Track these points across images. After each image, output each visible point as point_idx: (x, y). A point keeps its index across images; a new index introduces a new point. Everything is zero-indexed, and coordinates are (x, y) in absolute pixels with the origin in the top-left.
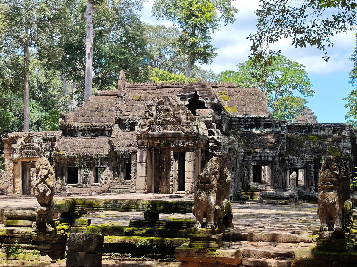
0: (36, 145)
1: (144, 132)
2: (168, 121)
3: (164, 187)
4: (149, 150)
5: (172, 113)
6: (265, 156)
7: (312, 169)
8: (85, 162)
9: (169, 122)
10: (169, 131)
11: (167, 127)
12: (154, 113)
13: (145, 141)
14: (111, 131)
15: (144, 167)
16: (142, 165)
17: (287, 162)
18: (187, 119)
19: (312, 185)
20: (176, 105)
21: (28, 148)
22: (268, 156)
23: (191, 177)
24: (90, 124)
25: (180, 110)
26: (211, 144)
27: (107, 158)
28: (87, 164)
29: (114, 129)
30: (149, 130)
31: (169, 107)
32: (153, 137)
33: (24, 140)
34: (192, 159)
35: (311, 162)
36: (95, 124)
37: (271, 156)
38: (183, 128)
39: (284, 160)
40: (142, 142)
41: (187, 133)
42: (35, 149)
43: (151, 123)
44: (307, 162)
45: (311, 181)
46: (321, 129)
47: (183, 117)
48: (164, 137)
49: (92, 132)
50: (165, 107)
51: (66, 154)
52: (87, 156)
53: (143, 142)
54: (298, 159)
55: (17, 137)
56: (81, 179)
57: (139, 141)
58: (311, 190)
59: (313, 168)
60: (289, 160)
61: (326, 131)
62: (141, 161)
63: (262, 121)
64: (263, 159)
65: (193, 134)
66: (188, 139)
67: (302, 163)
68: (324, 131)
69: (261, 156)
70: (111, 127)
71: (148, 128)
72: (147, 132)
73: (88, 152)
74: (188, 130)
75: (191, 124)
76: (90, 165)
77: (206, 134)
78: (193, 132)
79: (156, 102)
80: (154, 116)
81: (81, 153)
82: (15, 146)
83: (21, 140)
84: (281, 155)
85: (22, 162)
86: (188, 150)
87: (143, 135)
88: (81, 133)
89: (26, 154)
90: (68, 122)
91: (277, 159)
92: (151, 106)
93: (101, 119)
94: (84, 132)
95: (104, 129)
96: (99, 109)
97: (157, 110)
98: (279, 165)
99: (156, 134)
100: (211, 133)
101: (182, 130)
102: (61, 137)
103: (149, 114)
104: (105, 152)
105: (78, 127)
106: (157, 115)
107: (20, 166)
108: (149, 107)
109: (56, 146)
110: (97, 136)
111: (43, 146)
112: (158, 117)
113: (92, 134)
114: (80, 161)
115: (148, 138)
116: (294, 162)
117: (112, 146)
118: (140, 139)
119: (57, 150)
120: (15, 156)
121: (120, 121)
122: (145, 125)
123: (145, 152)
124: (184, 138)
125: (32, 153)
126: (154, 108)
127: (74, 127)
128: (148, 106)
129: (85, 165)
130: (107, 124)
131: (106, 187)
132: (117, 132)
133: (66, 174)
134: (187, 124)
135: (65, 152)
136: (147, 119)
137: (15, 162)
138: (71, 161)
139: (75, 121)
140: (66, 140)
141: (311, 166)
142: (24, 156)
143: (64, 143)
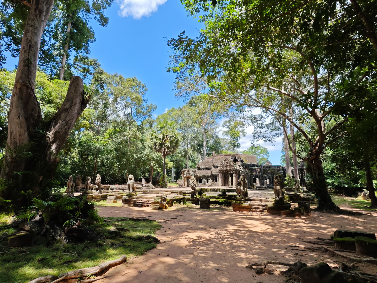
0: (190, 173)
2: (228, 165)
3: (227, 185)
4: (222, 174)
5: (229, 163)
10: (228, 168)
12: (224, 163)
14: (211, 168)
15: (221, 179)
19: (271, 184)
20: (230, 161)
21: (188, 173)
24: (205, 166)
26: (240, 172)
27: (210, 176)
28: (205, 178)
30: (222, 168)
31: (228, 161)
33: (187, 171)
34: (235, 176)
35: (271, 177)
37: (259, 175)
39: (262, 176)
43: (223, 166)
46: (273, 167)
47: (232, 164)
48: (227, 170)
51: (199, 175)
52: (205, 176)
55: (185, 170)
56: (203, 182)
57: (219, 171)
59: (272, 179)
60: (264, 176)
61: (275, 167)
62: (220, 177)
63: (255, 165)
64: (256, 176)
66: (233, 170)
67: (268, 177)
73: (205, 174)
74: (233, 168)
77: (239, 169)
78: (235, 168)
79: (224, 160)
81: (203, 175)
82: (185, 173)
84: (261, 175)
86: (234, 174)
90: (199, 166)
93: (208, 165)
94: (204, 169)
95: (209, 168)
96: (208, 162)
98: (261, 178)
99: (224, 169)
100: (240, 169)
103: (222, 163)
108: (222, 161)
109: (196, 173)
110: (207, 170)
111: (192, 173)
114: (203, 177)
115: (222, 170)
116: (266, 177)
117: (212, 173)
120: (185, 176)
121: (214, 166)
122: (221, 166)
125: (189, 175)
127: (201, 167)
130: (210, 166)
131: (210, 184)
132: (213, 168)
133: (199, 181)
134: (233, 166)
137: (185, 178)
138: (200, 177)
140: (198, 171)
142: (187, 176)
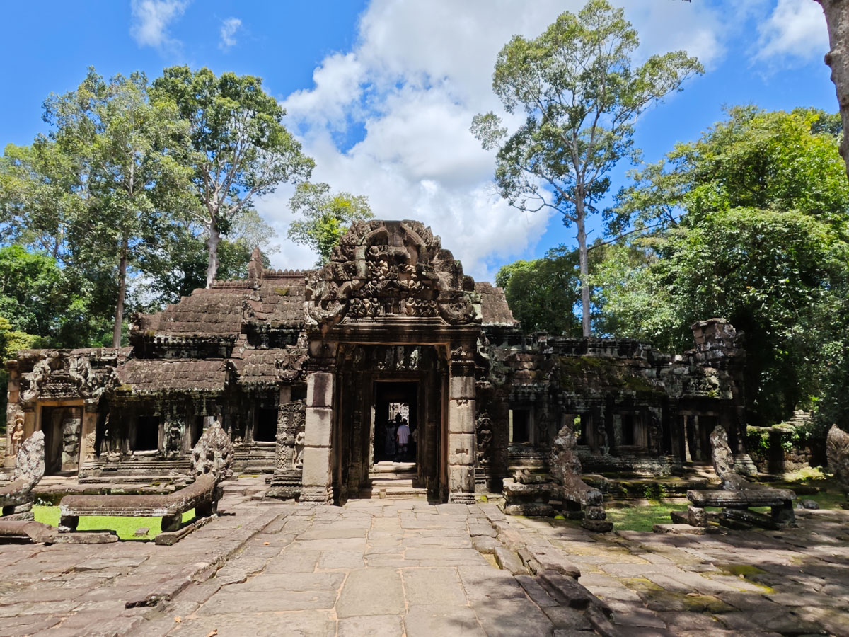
0: (74, 374)
1: (331, 319)
2: (402, 288)
5: (411, 267)
6: (523, 393)
7: (603, 416)
8: (175, 407)
9: (404, 293)
10: (406, 315)
11: (398, 306)
12: (362, 266)
13: (331, 345)
14: (230, 349)
15: (328, 421)
16: (322, 415)
17: (561, 402)
18: (454, 283)
19: (604, 444)
20: (424, 245)
21: (56, 380)
22: (529, 393)
23: (467, 446)
24: (191, 335)
25: (435, 258)
27: (222, 398)
28: (179, 411)
29: (238, 342)
30: (343, 313)
31: (404, 250)
32: (356, 334)
33: (49, 364)
34: (468, 395)
35: (600, 403)
36: (200, 334)
37: (535, 393)
38: (445, 306)
39: (556, 399)
40: (323, 347)
41: (454, 322)
42: (72, 381)
43: (350, 293)
44: (593, 403)
45: (601, 437)
46: (600, 347)
47: (444, 278)
48: (389, 333)
49: (195, 350)
50: (392, 250)
51: (134, 389)
52: (180, 394)
53: (324, 349)
54: (579, 398)
55: (36, 359)
56: (163, 442)
57: (315, 345)
58: (602, 452)
59: (604, 413)
60: (564, 399)
61: (609, 351)
62: (319, 403)
63: (506, 333)
64: (520, 398)
65: (473, 324)
66: (457, 339)
67: (586, 404)
68: (605, 351)
69: (516, 393)
70: (233, 341)
71: (341, 307)
72: (338, 319)
73: (182, 386)
74: (457, 313)
75: (466, 297)
76: (185, 411)
78: (472, 320)
79: (367, 235)
80: (362, 274)
81: (167, 387)
82: (29, 376)
83: (44, 364)
84: (552, 390)
85: (44, 408)
86: (458, 371)
87: (325, 328)
88: (171, 352)
89: (52, 391)
90: (148, 331)
91: (545, 398)
92: (352, 246)
93: (214, 326)
94: (178, 350)
95: (218, 345)
96: (210, 309)
97: (369, 258)
98: (549, 408)
99: (364, 324)
101: (443, 314)
102: (129, 358)
103: (347, 268)
104: (218, 387)
105: (166, 339)
106: (368, 272)
107: (38, 415)
108: (347, 249)
109: (114, 375)
110: (204, 358)
111: (90, 376)
112: (371, 276)
113: (194, 353)
114: (164, 404)
115: (340, 335)
116: (573, 403)
117: (232, 373)
118: (315, 339)
119: (116, 382)
120: (28, 396)
121: (249, 329)
122: (334, 298)
123: (331, 376)
124: (445, 336)
125: (65, 390)
126: (360, 253)
127: (159, 339)
128: (343, 246)
129: (175, 412)
130: (225, 334)
132: (243, 349)
133: (133, 431)
134: (455, 298)
135: (132, 387)
136: (340, 283)
137: (26, 408)
138: (145, 403)
139: (161, 329)
140: (139, 363)
141: (600, 409)
142: (48, 396)
143: (134, 369)
